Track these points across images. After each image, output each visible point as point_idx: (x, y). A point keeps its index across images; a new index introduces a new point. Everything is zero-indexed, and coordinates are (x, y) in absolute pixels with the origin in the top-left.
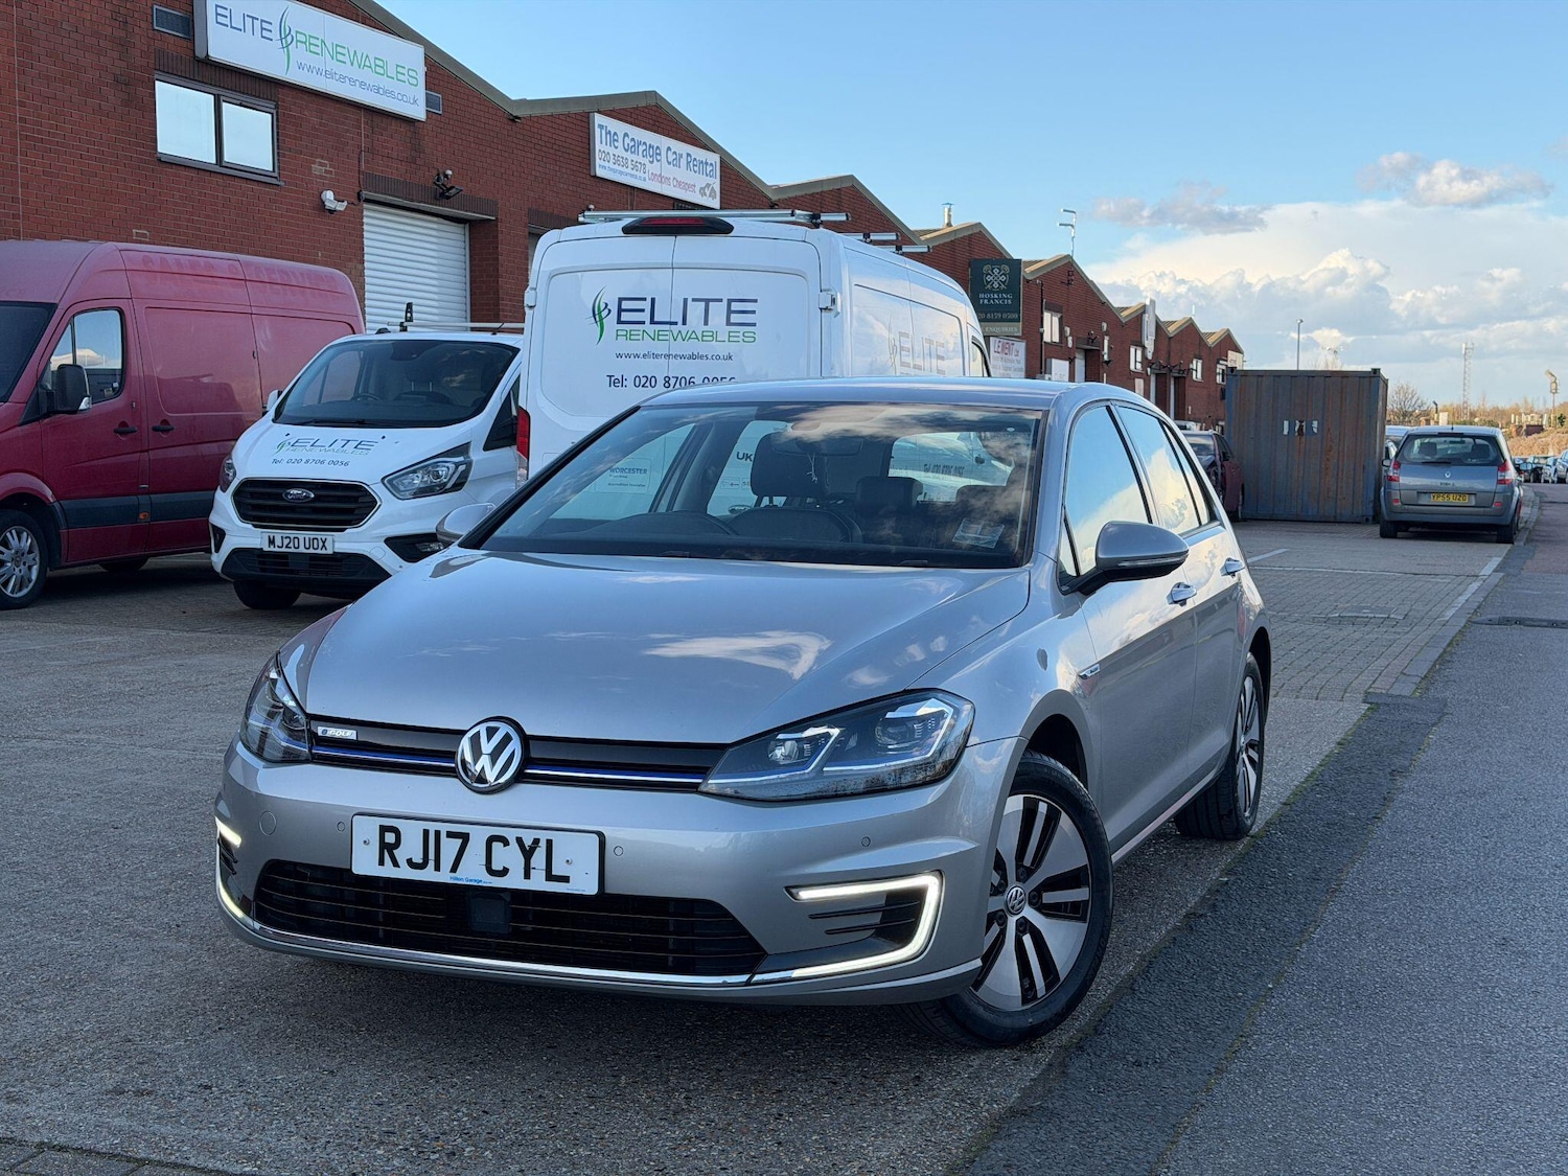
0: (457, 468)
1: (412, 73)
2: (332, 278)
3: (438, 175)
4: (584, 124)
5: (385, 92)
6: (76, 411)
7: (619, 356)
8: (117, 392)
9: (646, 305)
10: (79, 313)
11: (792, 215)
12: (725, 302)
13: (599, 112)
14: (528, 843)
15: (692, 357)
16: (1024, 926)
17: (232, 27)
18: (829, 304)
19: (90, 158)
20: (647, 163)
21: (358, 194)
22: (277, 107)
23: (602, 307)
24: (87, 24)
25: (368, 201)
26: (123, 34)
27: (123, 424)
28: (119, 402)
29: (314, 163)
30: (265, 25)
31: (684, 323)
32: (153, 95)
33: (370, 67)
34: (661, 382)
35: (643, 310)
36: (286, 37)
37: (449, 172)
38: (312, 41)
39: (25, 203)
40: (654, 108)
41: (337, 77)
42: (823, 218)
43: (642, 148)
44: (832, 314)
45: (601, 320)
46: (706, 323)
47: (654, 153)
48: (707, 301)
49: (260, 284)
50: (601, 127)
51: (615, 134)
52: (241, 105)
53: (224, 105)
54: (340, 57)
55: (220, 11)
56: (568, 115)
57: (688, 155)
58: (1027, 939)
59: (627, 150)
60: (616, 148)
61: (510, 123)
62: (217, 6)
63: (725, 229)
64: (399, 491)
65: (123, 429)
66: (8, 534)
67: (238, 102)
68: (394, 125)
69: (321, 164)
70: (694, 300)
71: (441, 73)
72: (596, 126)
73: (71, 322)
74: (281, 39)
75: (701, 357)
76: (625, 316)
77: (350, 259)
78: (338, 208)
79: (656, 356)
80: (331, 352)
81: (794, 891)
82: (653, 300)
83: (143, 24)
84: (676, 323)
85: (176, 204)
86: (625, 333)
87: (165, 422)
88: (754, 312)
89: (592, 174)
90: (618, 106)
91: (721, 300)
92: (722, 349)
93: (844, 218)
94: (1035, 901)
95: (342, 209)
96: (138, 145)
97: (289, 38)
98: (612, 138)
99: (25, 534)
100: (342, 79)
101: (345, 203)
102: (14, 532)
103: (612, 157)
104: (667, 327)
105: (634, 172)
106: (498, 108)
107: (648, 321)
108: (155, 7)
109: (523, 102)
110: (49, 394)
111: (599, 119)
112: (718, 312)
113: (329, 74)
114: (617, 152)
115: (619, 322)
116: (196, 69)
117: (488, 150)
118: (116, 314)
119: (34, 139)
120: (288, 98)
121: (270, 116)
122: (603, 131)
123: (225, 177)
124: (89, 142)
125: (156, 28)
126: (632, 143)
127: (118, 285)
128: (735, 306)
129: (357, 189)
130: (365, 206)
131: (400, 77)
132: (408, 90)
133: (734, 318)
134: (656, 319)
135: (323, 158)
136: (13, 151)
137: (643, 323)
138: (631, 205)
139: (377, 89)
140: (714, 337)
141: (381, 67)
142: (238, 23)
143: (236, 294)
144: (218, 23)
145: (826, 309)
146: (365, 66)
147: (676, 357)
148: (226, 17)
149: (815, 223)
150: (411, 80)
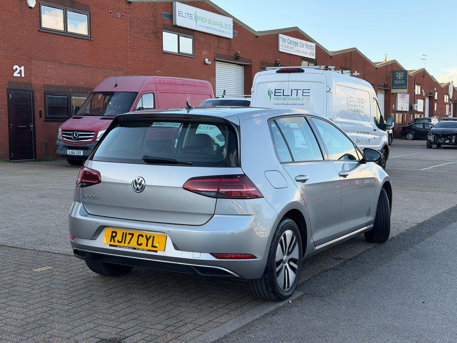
1: (229, 26)
2: (206, 83)
3: (236, 53)
4: (276, 37)
5: (222, 31)
7: (275, 104)
9: (282, 91)
10: (144, 94)
11: (320, 67)
12: (302, 90)
13: (281, 33)
15: (293, 104)
17: (182, 16)
18: (329, 90)
19: (146, 53)
20: (294, 47)
21: (215, 59)
22: (194, 37)
23: (271, 92)
24: (146, 18)
25: (217, 61)
26: (155, 20)
29: (203, 51)
30: (191, 15)
31: (291, 96)
32: (162, 36)
35: (281, 93)
36: (196, 18)
37: (239, 52)
38: (203, 19)
39: (131, 65)
40: (297, 31)
41: (209, 28)
42: (329, 67)
43: (293, 43)
44: (330, 93)
45: (270, 95)
46: (297, 96)
47: (296, 44)
48: (297, 90)
49: (188, 86)
50: (281, 37)
51: (285, 39)
52: (184, 37)
53: (180, 37)
54: (210, 23)
55: (179, 12)
56: (272, 35)
57: (306, 44)
59: (288, 44)
60: (285, 43)
61: (256, 38)
63: (302, 71)
64: (220, 139)
67: (184, 36)
68: (224, 40)
69: (205, 52)
70: (294, 90)
71: (238, 26)
73: (142, 97)
75: (296, 104)
76: (276, 94)
77: (212, 77)
78: (209, 63)
79: (284, 104)
80: (205, 103)
82: (284, 90)
83: (160, 17)
84: (289, 96)
85: (168, 64)
86: (276, 98)
88: (309, 93)
89: (278, 51)
90: (286, 31)
92: (301, 102)
93: (334, 67)
95: (210, 63)
96: (158, 49)
97: (197, 18)
98: (284, 40)
100: (211, 28)
101: (211, 62)
103: (284, 46)
104: (287, 97)
105: (290, 50)
106: (253, 34)
107: (282, 95)
108: (163, 12)
109: (260, 32)
111: (281, 35)
112: (300, 92)
113: (207, 28)
114: (286, 44)
115: (275, 95)
116: (173, 28)
117: (250, 45)
118: (152, 94)
119: (133, 48)
120: (196, 34)
121: (192, 39)
122: (282, 39)
123: (180, 56)
124: (146, 48)
125: (163, 18)
126: (290, 42)
127: (153, 87)
128: (304, 91)
129: (214, 58)
130: (216, 62)
131: (226, 27)
132: (228, 30)
133: (304, 94)
134: (284, 95)
135: (205, 50)
136: (128, 52)
137: (281, 96)
138: (290, 59)
139: (220, 31)
140: (299, 99)
141: (221, 25)
142: (184, 15)
143: (182, 89)
144: (179, 16)
145: (328, 91)
146: (217, 25)
147: (289, 104)
148: (181, 14)
149: (326, 69)
150: (229, 28)
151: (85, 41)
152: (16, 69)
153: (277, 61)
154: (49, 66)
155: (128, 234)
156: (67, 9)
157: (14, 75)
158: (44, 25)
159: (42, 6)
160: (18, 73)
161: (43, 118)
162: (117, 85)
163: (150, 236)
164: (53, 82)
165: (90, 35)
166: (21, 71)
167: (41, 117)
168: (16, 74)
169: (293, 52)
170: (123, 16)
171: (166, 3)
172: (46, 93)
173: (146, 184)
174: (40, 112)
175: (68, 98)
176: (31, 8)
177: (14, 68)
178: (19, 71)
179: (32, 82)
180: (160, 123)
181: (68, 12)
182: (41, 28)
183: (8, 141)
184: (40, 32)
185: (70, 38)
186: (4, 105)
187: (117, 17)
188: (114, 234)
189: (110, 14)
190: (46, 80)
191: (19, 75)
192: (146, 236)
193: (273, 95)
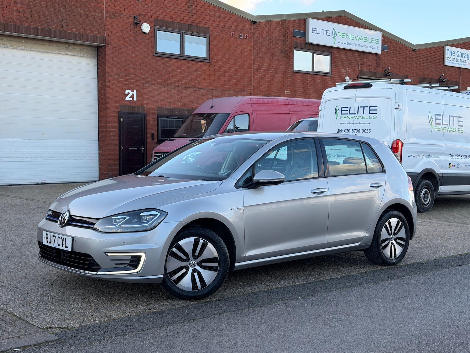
1: (377, 40)
3: (386, 69)
4: (441, 50)
5: (367, 47)
7: (341, 124)
9: (348, 109)
10: (237, 115)
11: (390, 81)
12: (369, 107)
13: (448, 45)
14: (63, 239)
15: (359, 123)
16: (195, 271)
17: (317, 33)
19: (274, 73)
20: (466, 60)
21: (358, 77)
22: (332, 54)
23: (337, 110)
24: (274, 37)
26: (284, 39)
29: (343, 69)
30: (328, 32)
31: (358, 114)
32: (293, 55)
33: (363, 40)
34: (351, 131)
36: (334, 34)
37: (390, 68)
38: (343, 34)
39: (254, 86)
41: (351, 44)
42: (404, 81)
43: (464, 55)
44: (399, 109)
45: (337, 114)
46: (363, 114)
47: (469, 57)
48: (364, 107)
49: (293, 105)
50: (448, 50)
51: (454, 52)
52: (320, 55)
53: (315, 55)
54: (352, 38)
55: (313, 29)
56: (436, 47)
58: (196, 274)
59: (458, 56)
61: (413, 52)
62: (313, 28)
63: (369, 86)
68: (371, 56)
69: (345, 69)
70: (361, 107)
71: (388, 39)
72: (446, 50)
73: (234, 118)
74: (333, 35)
75: (362, 123)
76: (343, 112)
78: (350, 81)
79: (350, 123)
81: (107, 253)
82: (350, 107)
83: (290, 35)
84: (356, 114)
85: (298, 83)
86: (342, 117)
88: (376, 110)
89: (444, 65)
90: (455, 43)
91: (368, 107)
92: (367, 121)
93: (410, 81)
94: (199, 264)
96: (288, 68)
97: (335, 35)
98: (452, 53)
100: (353, 44)
103: (452, 59)
104: (353, 115)
105: (460, 63)
106: (409, 48)
107: (349, 113)
108: (294, 30)
109: (418, 45)
111: (447, 48)
112: (367, 110)
113: (348, 43)
114: (454, 57)
115: (341, 114)
116: (306, 46)
117: (405, 60)
118: (248, 115)
119: (258, 69)
120: (335, 51)
121: (329, 57)
122: (449, 51)
123: (314, 75)
124: (273, 69)
125: (295, 36)
126: (461, 54)
127: (249, 108)
128: (371, 108)
129: (357, 75)
130: (360, 79)
131: (373, 42)
132: (376, 46)
133: (371, 112)
134: (351, 113)
135: (346, 67)
136: (251, 73)
137: (347, 114)
138: (460, 73)
139: (365, 46)
140: (365, 117)
141: (366, 40)
142: (319, 32)
143: (286, 109)
144: (313, 33)
145: (397, 108)
146: (361, 40)
147: (355, 124)
148: (315, 31)
149: (401, 83)
150: (377, 42)
151: (203, 63)
152: (129, 93)
153: (443, 76)
154: (163, 89)
156: (184, 33)
157: (126, 99)
158: (159, 49)
159: (157, 31)
160: (130, 97)
161: (156, 141)
162: (213, 106)
164: (167, 105)
165: (209, 57)
166: (133, 95)
167: (153, 139)
168: (128, 98)
169: (465, 65)
170: (247, 36)
171: (299, 20)
172: (159, 116)
174: (153, 135)
175: (182, 120)
176: (145, 33)
177: (126, 92)
178: (131, 95)
179: (145, 105)
181: (185, 36)
182: (156, 53)
183: (118, 163)
184: (154, 57)
185: (187, 62)
186: (114, 128)
187: (239, 38)
189: (232, 36)
190: (159, 103)
191: (131, 99)
193: (339, 114)
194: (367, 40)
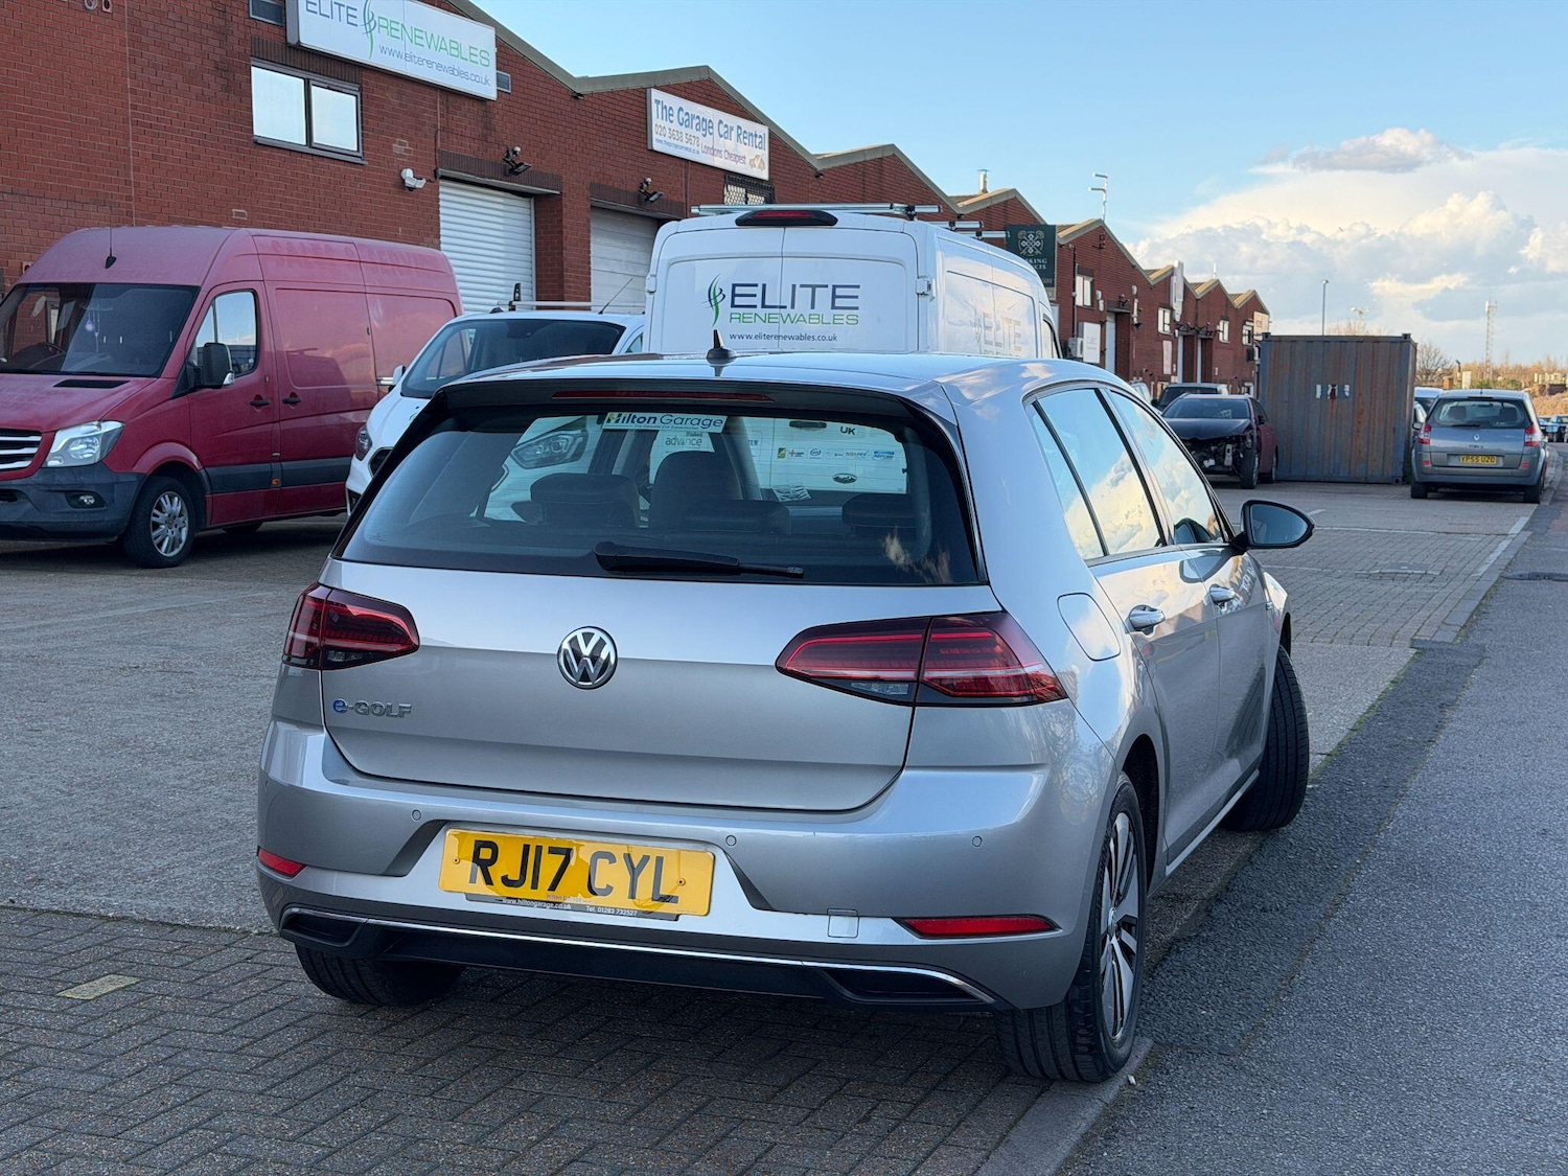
0: (575, 439)
1: (483, 54)
2: (434, 258)
3: (508, 152)
4: (641, 100)
5: (459, 74)
6: (220, 386)
7: (733, 336)
8: (254, 367)
9: (758, 291)
10: (220, 295)
11: (891, 208)
12: (830, 287)
13: (655, 87)
15: (801, 338)
17: (321, 14)
18: (925, 290)
19: (194, 142)
20: (701, 137)
21: (435, 171)
22: (361, 89)
23: (718, 292)
24: (190, 14)
25: (444, 178)
26: (222, 23)
27: (258, 397)
28: (253, 377)
29: (395, 142)
30: (350, 12)
31: (793, 307)
32: (249, 81)
33: (446, 49)
35: (755, 296)
36: (370, 23)
37: (518, 149)
38: (393, 25)
39: (137, 185)
40: (707, 83)
41: (416, 60)
42: (917, 210)
43: (696, 121)
44: (929, 298)
45: (716, 304)
46: (813, 307)
47: (706, 126)
48: (814, 287)
49: (372, 265)
50: (657, 102)
51: (671, 108)
52: (328, 88)
53: (313, 88)
54: (418, 40)
56: (626, 91)
57: (739, 127)
59: (681, 124)
60: (671, 122)
61: (573, 100)
63: (830, 221)
65: (258, 402)
66: (162, 500)
67: (326, 86)
68: (467, 105)
69: (401, 144)
70: (802, 286)
71: (512, 55)
72: (653, 101)
73: (213, 303)
74: (366, 25)
75: (809, 338)
76: (738, 301)
77: (428, 235)
78: (417, 186)
79: (768, 337)
82: (764, 286)
83: (240, 14)
84: (785, 307)
85: (271, 184)
86: (738, 316)
87: (293, 395)
88: (857, 297)
89: (649, 148)
90: (672, 81)
92: (829, 331)
93: (936, 210)
95: (421, 186)
96: (237, 128)
97: (372, 23)
98: (668, 112)
99: (176, 499)
100: (420, 61)
101: (424, 181)
102: (167, 496)
103: (668, 131)
104: (777, 310)
105: (688, 145)
106: (561, 86)
107: (759, 305)
109: (586, 80)
110: (197, 370)
111: (655, 94)
112: (823, 296)
113: (409, 57)
114: (672, 126)
115: (733, 306)
116: (288, 55)
117: (554, 126)
118: (251, 294)
119: (144, 125)
120: (371, 81)
121: (355, 98)
122: (660, 106)
123: (315, 158)
124: (193, 127)
125: (251, 16)
126: (687, 117)
127: (251, 269)
128: (839, 292)
129: (434, 167)
130: (441, 182)
131: (473, 58)
132: (480, 70)
134: (766, 304)
135: (402, 137)
136: (126, 137)
137: (755, 307)
138: (686, 177)
139: (452, 71)
140: (820, 318)
141: (455, 49)
142: (326, 10)
143: (352, 276)
144: (308, 11)
145: (923, 294)
146: (441, 48)
147: (785, 337)
148: (315, 4)
149: (910, 215)
150: (483, 61)
153: (647, 183)
155: (545, 851)
162: (114, 260)
163: (646, 859)
169: (697, 152)
170: (106, 5)
173: (619, 656)
180: (639, 415)
187: (85, 7)
188: (486, 854)
192: (628, 857)
193: (725, 305)
194: (457, 49)
